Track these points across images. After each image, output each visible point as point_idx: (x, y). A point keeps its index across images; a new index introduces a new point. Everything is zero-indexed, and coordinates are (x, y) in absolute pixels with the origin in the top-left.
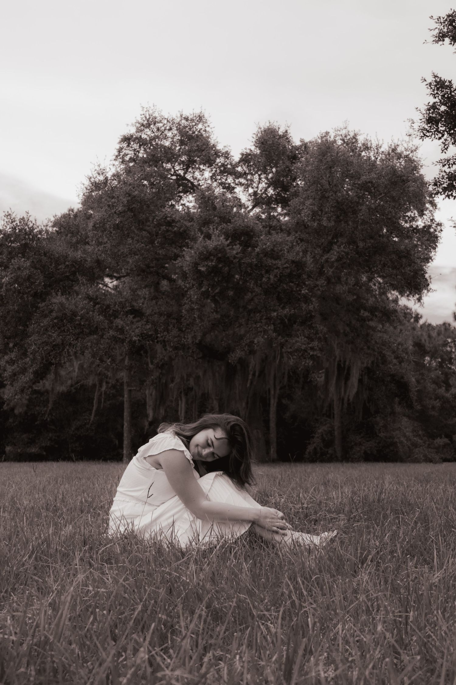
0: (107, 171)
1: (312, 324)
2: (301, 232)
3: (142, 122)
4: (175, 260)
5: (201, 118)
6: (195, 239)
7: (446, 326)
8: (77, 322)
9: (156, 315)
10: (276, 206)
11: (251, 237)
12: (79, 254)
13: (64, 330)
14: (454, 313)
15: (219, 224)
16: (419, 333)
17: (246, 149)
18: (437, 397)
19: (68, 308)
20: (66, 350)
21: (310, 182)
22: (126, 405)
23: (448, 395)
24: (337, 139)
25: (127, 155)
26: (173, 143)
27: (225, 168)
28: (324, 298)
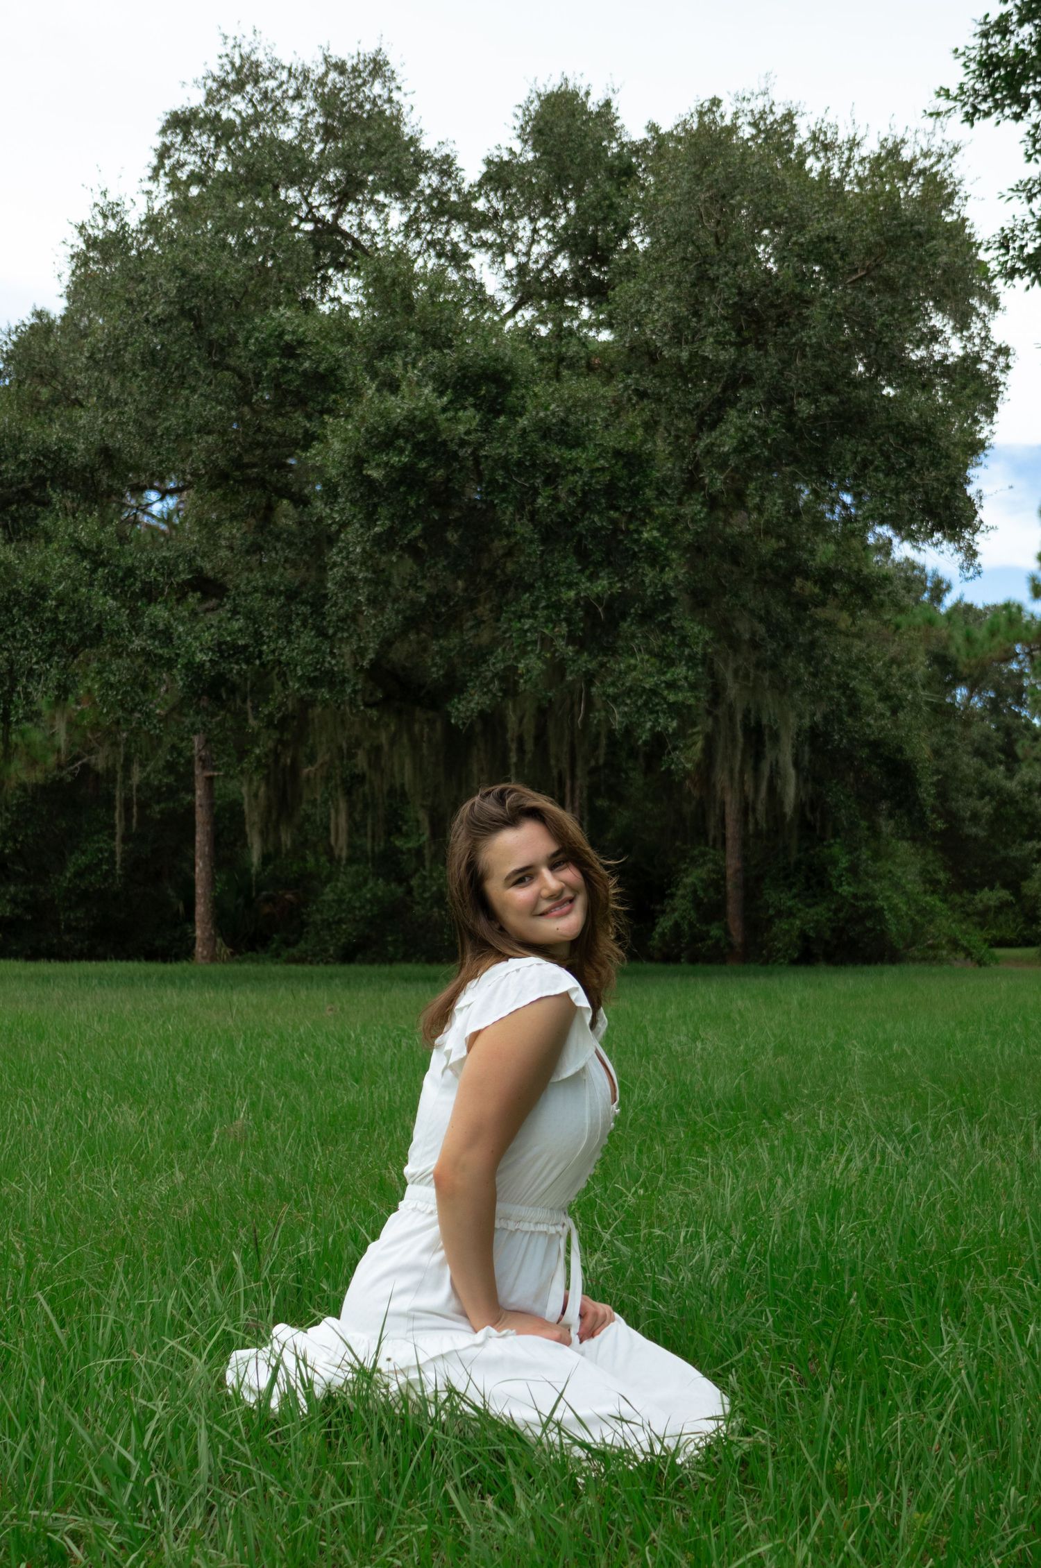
0: (127, 207)
1: (669, 619)
2: (640, 371)
3: (223, 74)
4: (306, 448)
5: (378, 67)
6: (356, 393)
7: (1011, 612)
8: (48, 614)
9: (258, 595)
10: (576, 304)
11: (506, 387)
12: (55, 434)
13: (14, 636)
14: (1033, 579)
15: (421, 351)
16: (944, 633)
17: (498, 147)
18: (985, 791)
19: (22, 577)
20: (19, 688)
21: (667, 236)
22: (201, 816)
23: (1012, 785)
24: (739, 122)
25: (183, 165)
26: (303, 136)
27: (441, 202)
28: (699, 549)
